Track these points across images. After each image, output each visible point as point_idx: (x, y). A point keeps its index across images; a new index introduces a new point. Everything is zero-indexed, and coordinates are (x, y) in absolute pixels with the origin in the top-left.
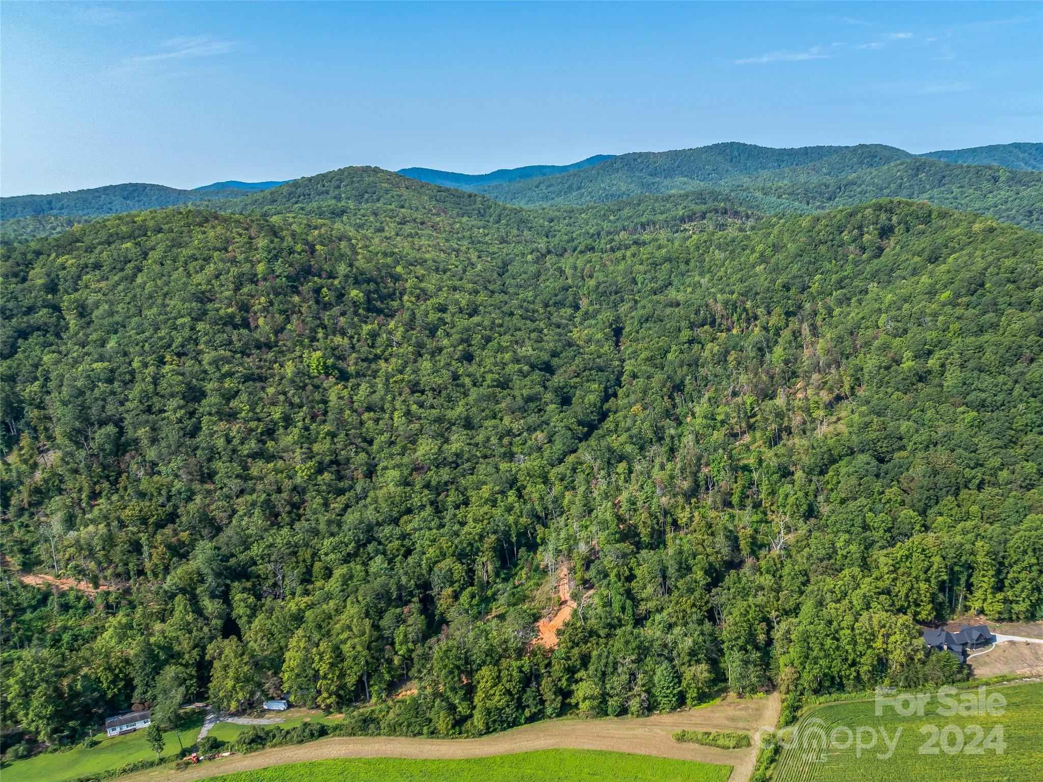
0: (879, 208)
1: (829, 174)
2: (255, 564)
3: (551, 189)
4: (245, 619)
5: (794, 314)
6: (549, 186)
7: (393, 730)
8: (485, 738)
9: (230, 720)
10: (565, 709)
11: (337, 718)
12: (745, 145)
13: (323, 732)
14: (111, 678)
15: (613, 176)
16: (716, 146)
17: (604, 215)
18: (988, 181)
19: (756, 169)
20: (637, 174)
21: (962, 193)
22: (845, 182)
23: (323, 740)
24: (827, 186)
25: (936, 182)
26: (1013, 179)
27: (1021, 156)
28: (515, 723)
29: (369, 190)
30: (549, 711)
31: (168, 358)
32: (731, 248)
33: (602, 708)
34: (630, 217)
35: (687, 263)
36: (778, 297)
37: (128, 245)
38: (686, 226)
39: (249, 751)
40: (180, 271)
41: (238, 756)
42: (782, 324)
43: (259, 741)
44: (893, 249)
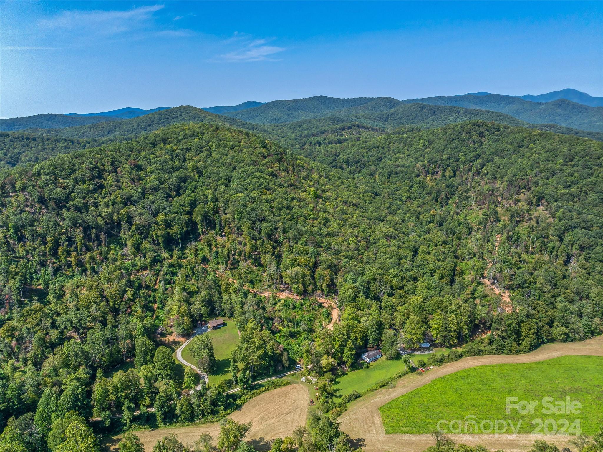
0: (474, 124)
3: (244, 116)
5: (457, 170)
6: (242, 115)
7: (490, 353)
8: (529, 353)
10: (552, 339)
11: (459, 350)
12: (328, 97)
13: (461, 356)
14: (362, 336)
15: (272, 111)
16: (314, 98)
18: (456, 113)
19: (334, 108)
20: (282, 110)
23: (463, 359)
24: (383, 115)
25: (432, 113)
30: (545, 340)
31: (265, 191)
32: (403, 142)
33: (567, 339)
34: (308, 129)
35: (383, 148)
36: (446, 163)
37: (197, 140)
38: (343, 132)
39: (439, 366)
40: (231, 152)
41: (436, 367)
42: (452, 174)
43: (441, 361)
44: (489, 142)
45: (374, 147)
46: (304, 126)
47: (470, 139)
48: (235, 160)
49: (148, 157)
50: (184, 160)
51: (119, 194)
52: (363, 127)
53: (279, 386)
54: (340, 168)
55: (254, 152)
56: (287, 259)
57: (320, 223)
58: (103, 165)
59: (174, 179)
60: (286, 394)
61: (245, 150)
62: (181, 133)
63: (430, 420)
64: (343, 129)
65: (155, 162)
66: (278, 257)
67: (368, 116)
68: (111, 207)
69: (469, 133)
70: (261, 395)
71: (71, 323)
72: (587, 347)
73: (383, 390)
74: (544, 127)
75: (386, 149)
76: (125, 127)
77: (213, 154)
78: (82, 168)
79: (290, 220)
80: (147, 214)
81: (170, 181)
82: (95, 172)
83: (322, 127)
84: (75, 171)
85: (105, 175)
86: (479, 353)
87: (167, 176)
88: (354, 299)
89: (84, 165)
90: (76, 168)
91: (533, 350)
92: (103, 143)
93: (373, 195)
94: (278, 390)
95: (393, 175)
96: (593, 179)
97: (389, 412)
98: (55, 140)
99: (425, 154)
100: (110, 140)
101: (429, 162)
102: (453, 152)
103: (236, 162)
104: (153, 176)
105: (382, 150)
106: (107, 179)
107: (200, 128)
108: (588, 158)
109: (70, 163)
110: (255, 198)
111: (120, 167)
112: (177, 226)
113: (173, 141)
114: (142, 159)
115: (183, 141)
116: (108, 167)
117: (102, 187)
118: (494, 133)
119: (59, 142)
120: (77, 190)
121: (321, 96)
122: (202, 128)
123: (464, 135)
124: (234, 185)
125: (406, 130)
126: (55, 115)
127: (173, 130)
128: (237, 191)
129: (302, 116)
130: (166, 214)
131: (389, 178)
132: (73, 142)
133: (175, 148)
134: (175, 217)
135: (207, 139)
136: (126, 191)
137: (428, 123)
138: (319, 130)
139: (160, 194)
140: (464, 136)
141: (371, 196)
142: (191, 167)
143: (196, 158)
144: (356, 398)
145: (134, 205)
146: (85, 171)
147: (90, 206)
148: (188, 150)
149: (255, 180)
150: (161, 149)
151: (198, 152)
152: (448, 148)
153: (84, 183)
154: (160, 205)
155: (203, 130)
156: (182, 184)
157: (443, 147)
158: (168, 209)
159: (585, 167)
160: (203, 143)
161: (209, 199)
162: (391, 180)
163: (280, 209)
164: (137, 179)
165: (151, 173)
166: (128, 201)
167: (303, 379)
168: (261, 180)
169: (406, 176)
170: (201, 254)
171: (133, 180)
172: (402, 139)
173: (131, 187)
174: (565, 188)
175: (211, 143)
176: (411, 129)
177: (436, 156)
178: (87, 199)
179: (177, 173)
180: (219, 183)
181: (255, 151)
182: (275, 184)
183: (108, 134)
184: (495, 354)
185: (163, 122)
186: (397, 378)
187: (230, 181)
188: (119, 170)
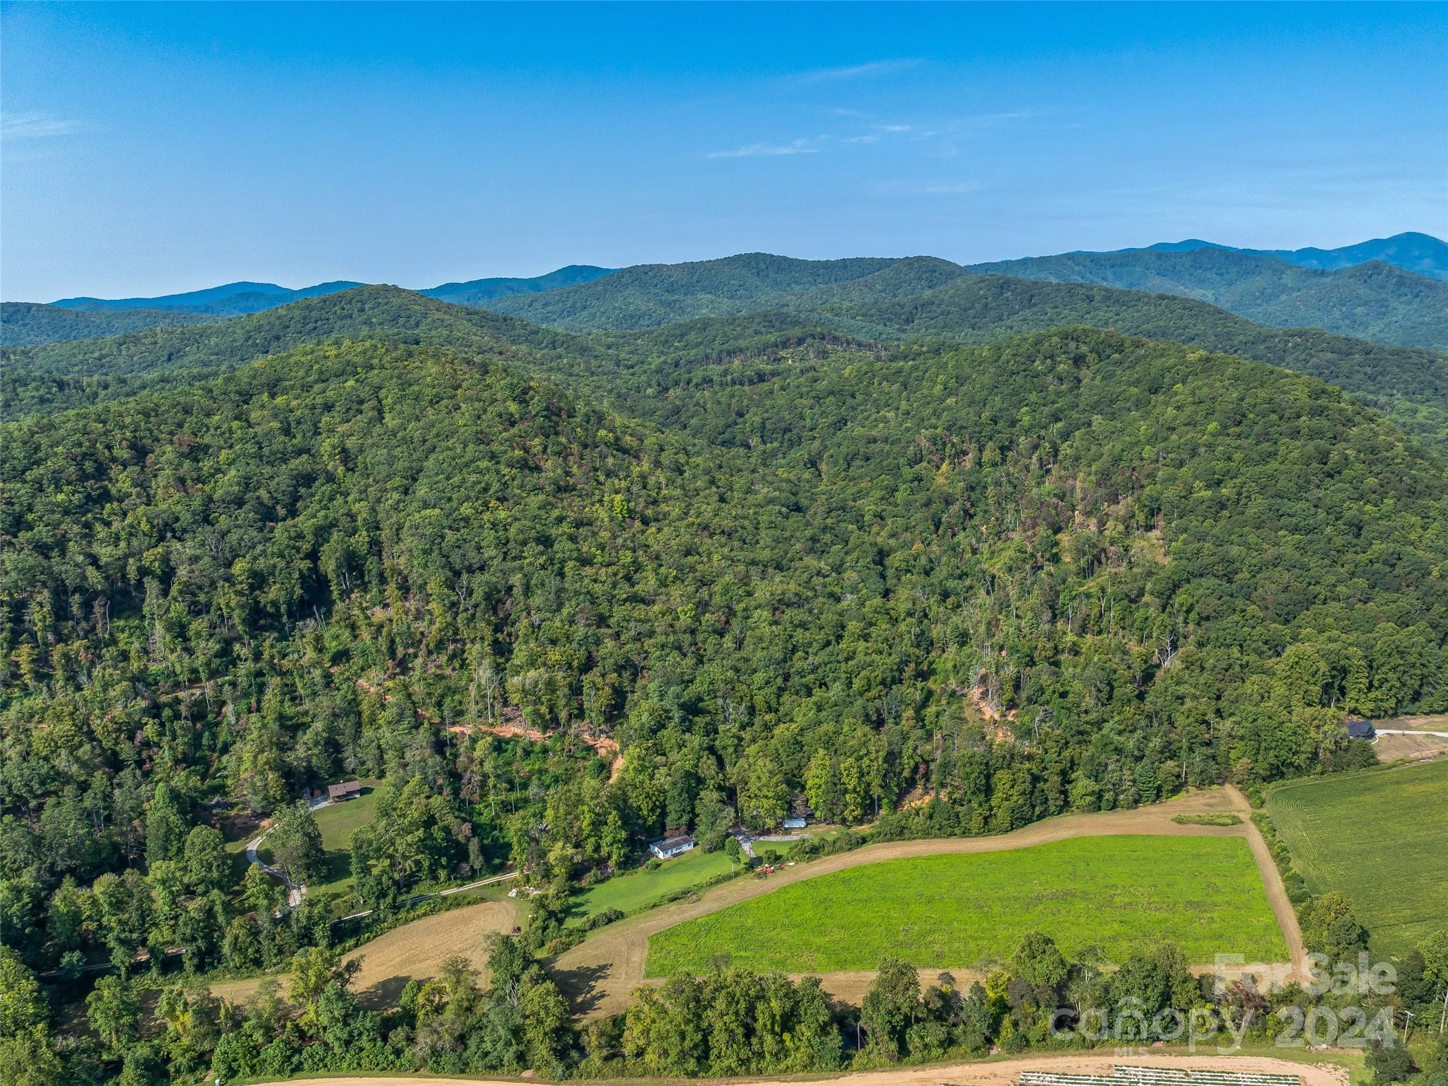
0: (1065, 336)
1: (884, 291)
2: (701, 700)
3: (550, 308)
4: (731, 750)
5: (1009, 448)
6: (545, 305)
7: (926, 834)
8: (1010, 834)
9: (762, 839)
10: (1065, 806)
11: (865, 829)
12: (772, 256)
13: (864, 841)
14: (651, 805)
15: (626, 293)
16: (738, 258)
17: (666, 341)
18: (1083, 300)
19: (789, 285)
20: (653, 290)
21: (1058, 314)
22: (921, 302)
23: (865, 847)
24: (902, 307)
25: (1026, 302)
26: (1109, 298)
27: (1076, 268)
28: (1030, 821)
29: (403, 314)
30: (1053, 809)
31: (493, 503)
32: (901, 379)
33: (1098, 803)
34: (700, 344)
35: (853, 396)
36: (988, 430)
37: (351, 383)
38: (782, 353)
39: (810, 859)
40: (430, 411)
41: (803, 865)
42: (998, 459)
43: (814, 851)
44: (1093, 379)
45: (832, 393)
46: (692, 336)
47: (1050, 371)
48: (434, 431)
49: (225, 426)
50: (317, 433)
51: (145, 514)
52: (835, 340)
53: (458, 905)
54: (742, 445)
55: (485, 411)
56: (520, 654)
57: (615, 574)
58: (109, 447)
59: (282, 477)
60: (466, 921)
61: (463, 406)
62: (316, 367)
63: (743, 954)
64: (785, 344)
65: (242, 439)
66: (502, 650)
67: (864, 310)
68: (123, 544)
69: (1052, 357)
70: (415, 923)
71: (10, 788)
72: (1138, 820)
73: (673, 907)
74: (1293, 336)
75: (859, 398)
76: (213, 340)
77: (388, 417)
78: (56, 454)
79: (543, 567)
80: (206, 559)
81: (273, 484)
82: (89, 466)
83: (736, 338)
84: (38, 463)
85: (114, 471)
86: (900, 833)
87: (267, 470)
88: (654, 732)
89: (60, 449)
90: (41, 455)
91: (1018, 827)
92: (143, 387)
93: (784, 509)
94: (455, 913)
95: (858, 463)
96: (1274, 465)
97: (666, 943)
98: (15, 381)
99: (944, 410)
100: (162, 381)
101: (948, 429)
102: (1005, 405)
103: (438, 435)
104: (233, 472)
105: (849, 401)
106: (117, 481)
107: (364, 352)
108: (1274, 417)
109: (25, 443)
110: (466, 520)
111: (153, 452)
112: (278, 586)
113: (292, 387)
114: (212, 431)
115: (317, 387)
116: (123, 453)
117: (105, 496)
118: (1109, 357)
119: (26, 385)
120: (39, 507)
121: (757, 254)
122: (369, 353)
123: (1037, 363)
124: (422, 490)
125: (925, 349)
126: (29, 306)
127: (297, 358)
128: (426, 505)
129: (705, 306)
130: (255, 559)
131: (847, 470)
132: (61, 385)
133: (294, 403)
134: (274, 566)
135: (376, 381)
136: (163, 506)
137: (1011, 328)
138: (725, 347)
139: (247, 514)
140: (1038, 366)
141: (780, 512)
142: (329, 449)
143: (342, 429)
144: (610, 921)
145: (180, 540)
146: (62, 462)
147: (71, 543)
148: (328, 407)
149: (473, 478)
150: (263, 407)
151: (351, 412)
152: (996, 395)
153: (59, 489)
154: (242, 539)
155: (372, 357)
156: (302, 490)
157: (986, 392)
158: (260, 548)
159: (1265, 436)
160: (365, 392)
161: (359, 523)
162: (852, 472)
163: (524, 543)
164: (193, 480)
165: (230, 465)
166: (166, 530)
167: (513, 893)
168: (487, 477)
169: (885, 463)
170: (332, 646)
171: (182, 481)
172: (899, 371)
173: (177, 497)
174: (1208, 487)
175: (383, 391)
176: (936, 346)
177: (966, 415)
178: (63, 526)
179: (294, 463)
180: (389, 485)
181: (490, 409)
182: (521, 487)
183: (169, 359)
184: (935, 837)
185: (315, 328)
186: (711, 884)
187: (415, 480)
188: (151, 458)
